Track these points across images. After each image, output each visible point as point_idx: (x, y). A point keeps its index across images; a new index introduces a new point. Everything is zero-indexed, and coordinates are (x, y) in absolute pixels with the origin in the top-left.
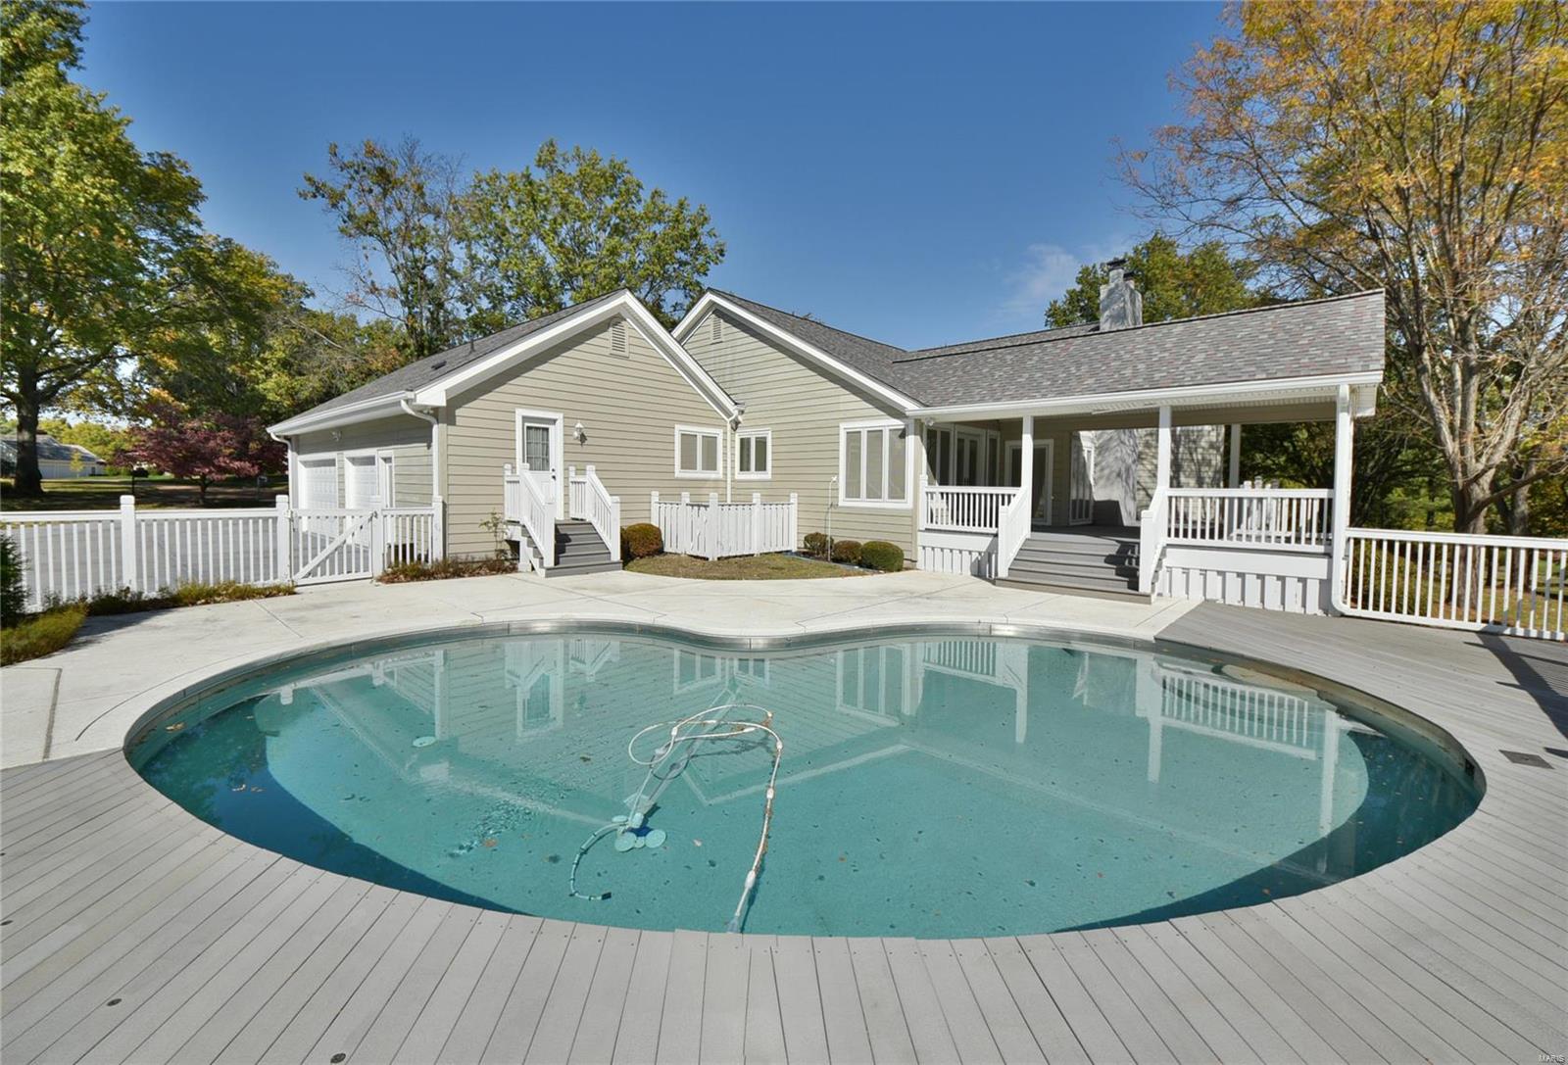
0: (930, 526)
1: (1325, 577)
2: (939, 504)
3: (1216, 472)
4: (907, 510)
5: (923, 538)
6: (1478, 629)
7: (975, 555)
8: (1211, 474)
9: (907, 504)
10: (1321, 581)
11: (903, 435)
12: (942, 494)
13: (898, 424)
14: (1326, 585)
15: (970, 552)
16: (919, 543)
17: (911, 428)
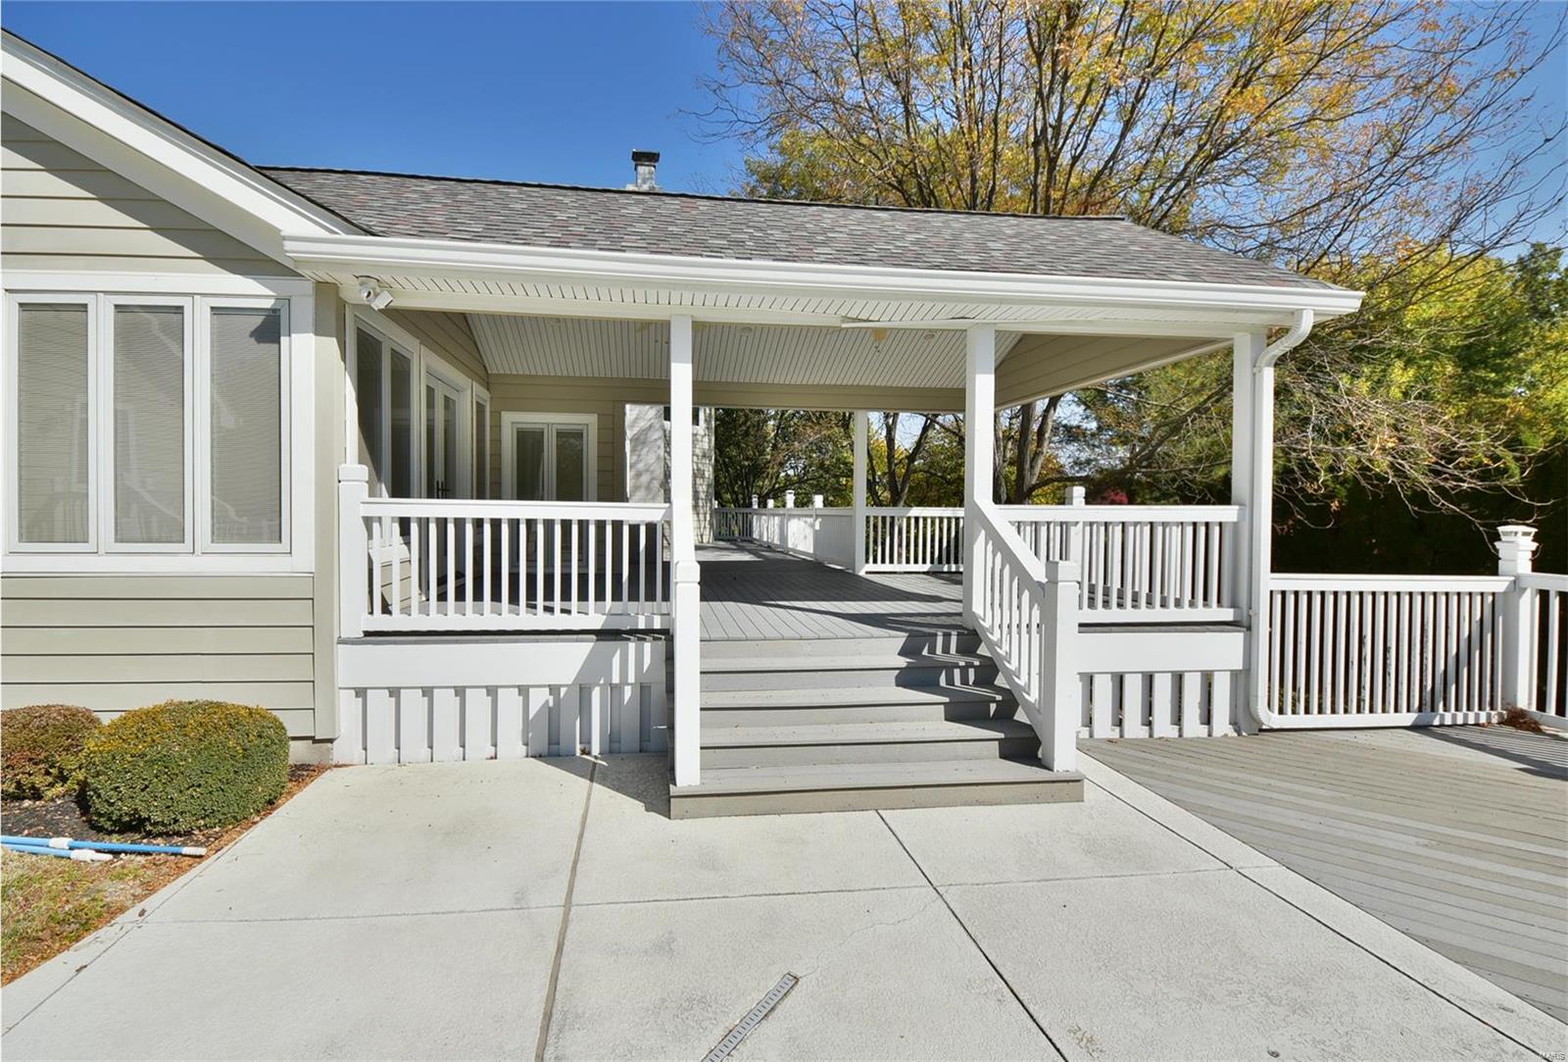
0: (381, 622)
1: (1239, 666)
2: (391, 549)
3: (709, 486)
4: (291, 578)
5: (354, 665)
6: (1409, 723)
7: (539, 699)
8: (705, 488)
9: (298, 555)
10: (1234, 674)
11: (270, 329)
12: (404, 524)
13: (252, 292)
14: (1242, 679)
15: (523, 691)
16: (342, 680)
17: (304, 306)
